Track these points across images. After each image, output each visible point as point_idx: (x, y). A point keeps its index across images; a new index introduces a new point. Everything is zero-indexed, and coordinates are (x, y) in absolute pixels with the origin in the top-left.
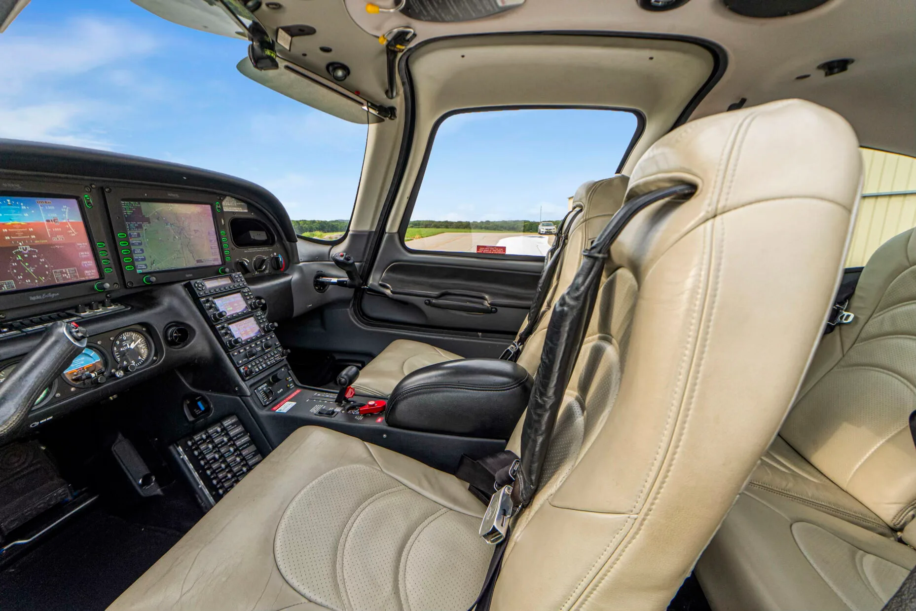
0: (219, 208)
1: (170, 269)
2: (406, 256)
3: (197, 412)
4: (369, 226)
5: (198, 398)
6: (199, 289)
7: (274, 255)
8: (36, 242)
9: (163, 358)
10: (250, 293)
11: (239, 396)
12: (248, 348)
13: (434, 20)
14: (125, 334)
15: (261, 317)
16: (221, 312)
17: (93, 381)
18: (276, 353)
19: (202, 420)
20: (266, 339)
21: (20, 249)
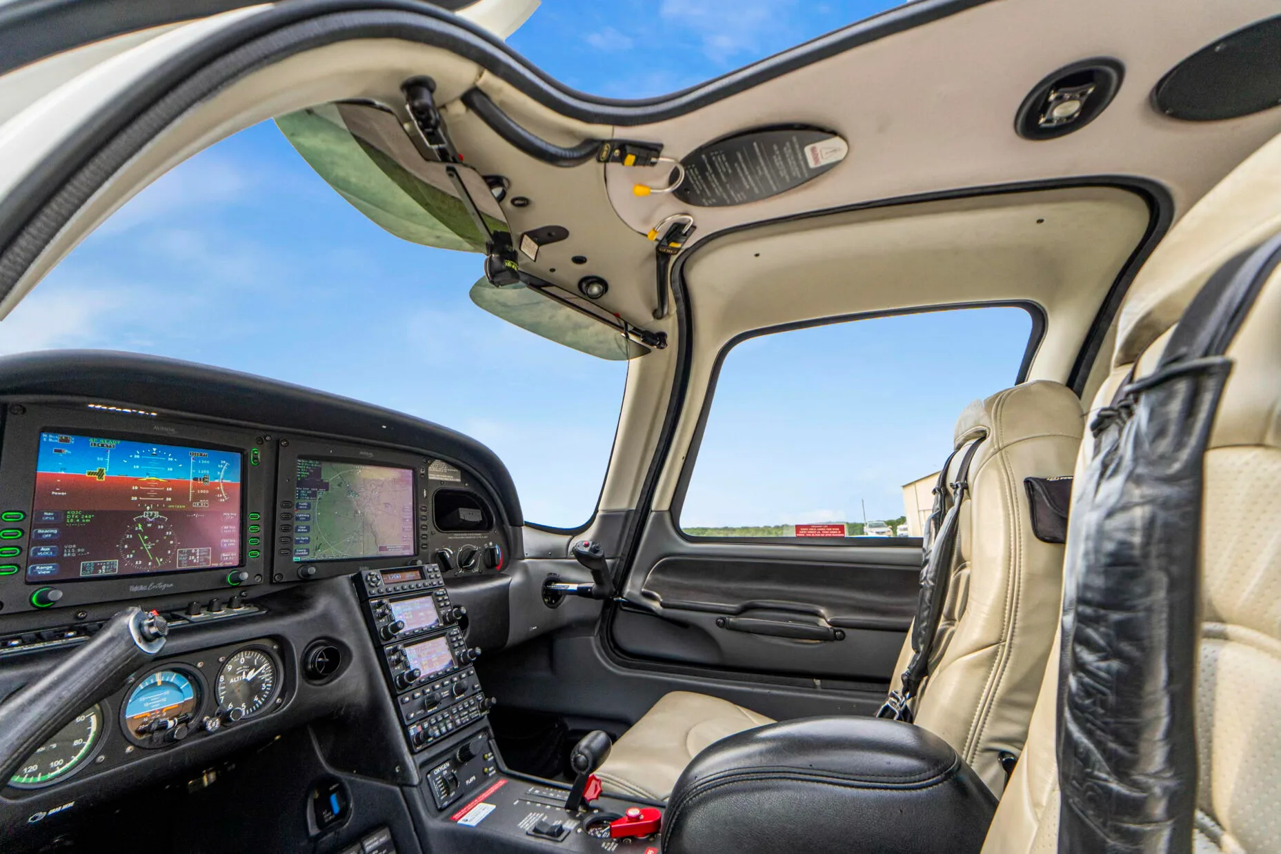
0: (422, 474)
1: (340, 558)
2: (681, 545)
3: (328, 816)
4: (627, 502)
5: (334, 787)
6: (372, 584)
7: (489, 545)
8: (170, 507)
9: (294, 697)
10: (446, 598)
11: (399, 785)
12: (428, 690)
13: (721, 203)
14: (244, 654)
15: (457, 638)
16: (396, 624)
17: (168, 735)
18: (473, 703)
19: (330, 835)
20: (460, 678)
21: (146, 514)
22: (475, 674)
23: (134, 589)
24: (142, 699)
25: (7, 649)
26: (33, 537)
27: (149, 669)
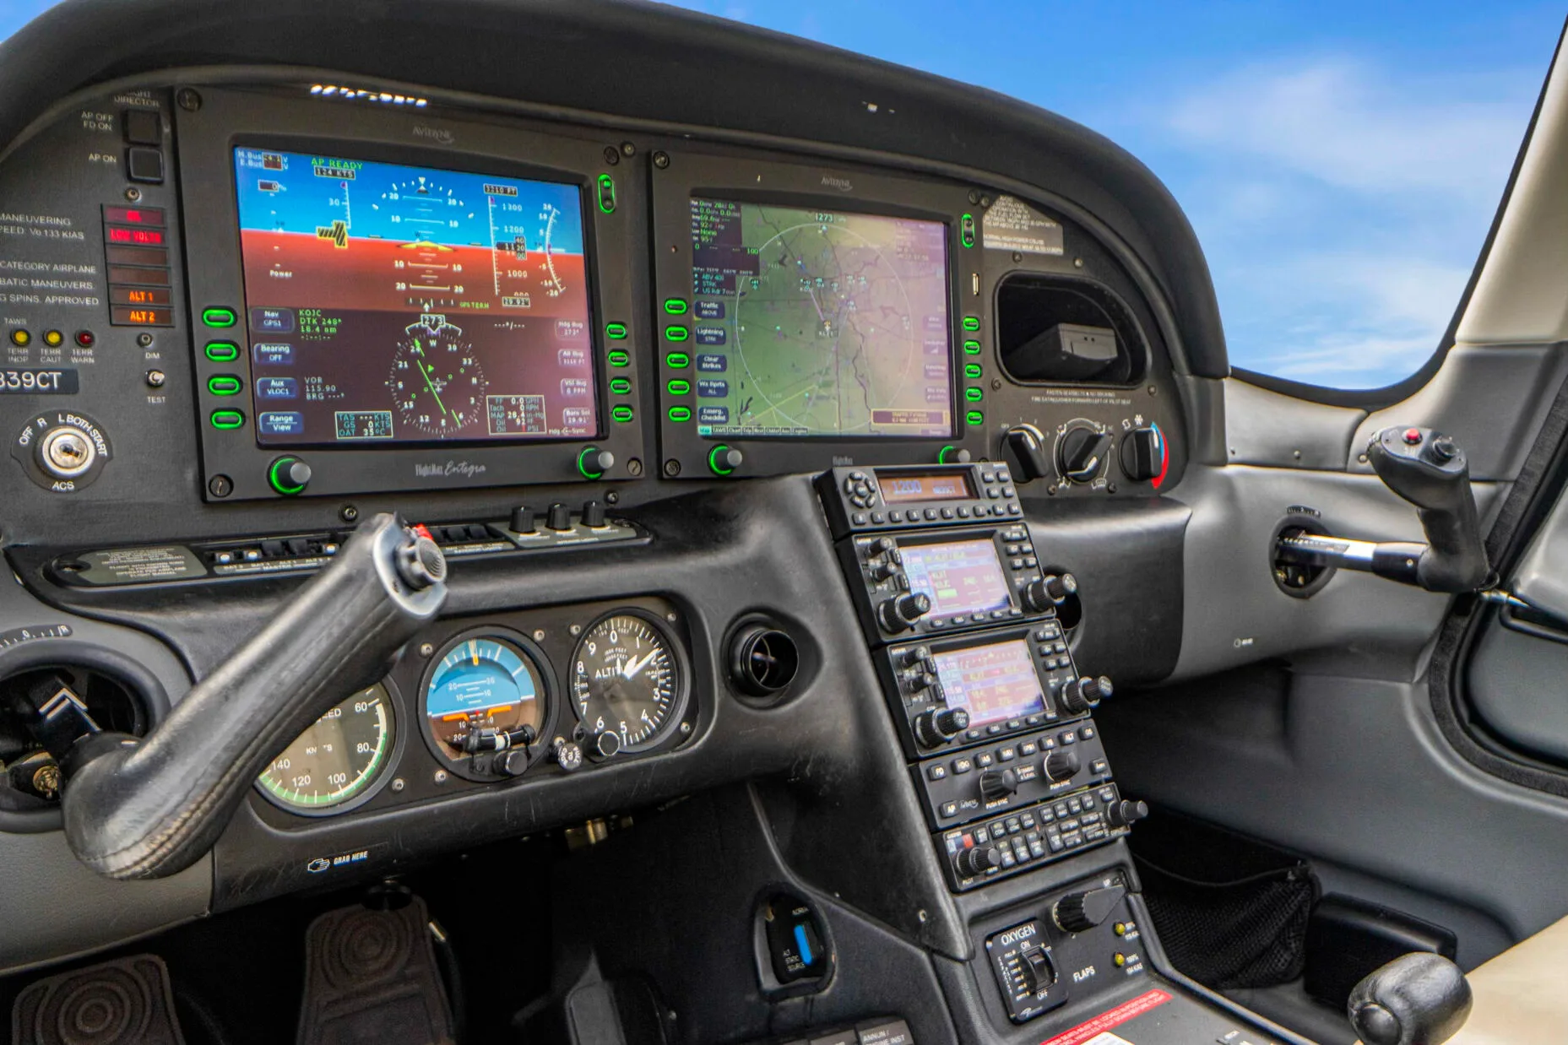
0: (968, 235)
1: (791, 433)
3: (792, 963)
5: (800, 911)
6: (857, 500)
8: (464, 305)
9: (709, 732)
10: (1027, 547)
11: (926, 948)
12: (987, 759)
14: (615, 623)
15: (1054, 647)
16: (912, 599)
17: (497, 761)
18: (1090, 804)
19: (798, 1000)
20: (1061, 741)
21: (424, 320)
22: (1098, 739)
23: (422, 471)
24: (452, 686)
25: (241, 566)
26: (255, 357)
27: (453, 632)
